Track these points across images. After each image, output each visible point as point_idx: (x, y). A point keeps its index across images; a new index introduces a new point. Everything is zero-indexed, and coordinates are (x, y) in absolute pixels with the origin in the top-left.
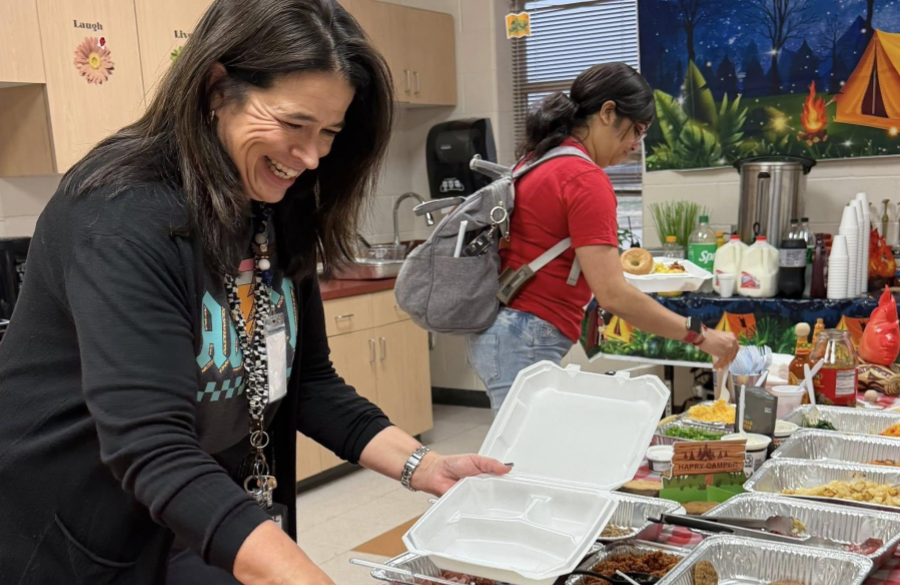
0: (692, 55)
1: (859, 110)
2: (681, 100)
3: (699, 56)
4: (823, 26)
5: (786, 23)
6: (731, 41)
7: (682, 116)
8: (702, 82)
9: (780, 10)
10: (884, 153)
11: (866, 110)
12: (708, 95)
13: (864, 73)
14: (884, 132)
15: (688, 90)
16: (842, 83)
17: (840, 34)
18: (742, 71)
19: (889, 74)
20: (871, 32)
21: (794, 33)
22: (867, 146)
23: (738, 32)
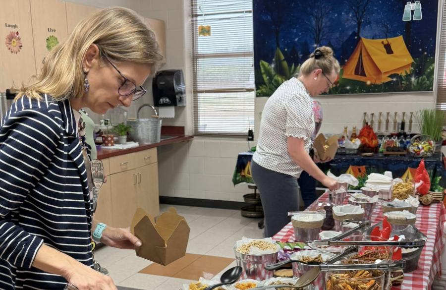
0: (278, 45)
1: (353, 73)
2: (273, 66)
3: (281, 46)
4: (338, 35)
5: (321, 33)
6: (296, 40)
7: (273, 73)
8: (283, 57)
9: (318, 26)
10: (364, 92)
11: (357, 73)
12: (285, 64)
13: (356, 56)
14: (364, 83)
15: (276, 61)
16: (346, 61)
17: (345, 38)
18: (301, 53)
19: (367, 57)
20: (359, 39)
21: (325, 37)
22: (356, 89)
23: (299, 36)
